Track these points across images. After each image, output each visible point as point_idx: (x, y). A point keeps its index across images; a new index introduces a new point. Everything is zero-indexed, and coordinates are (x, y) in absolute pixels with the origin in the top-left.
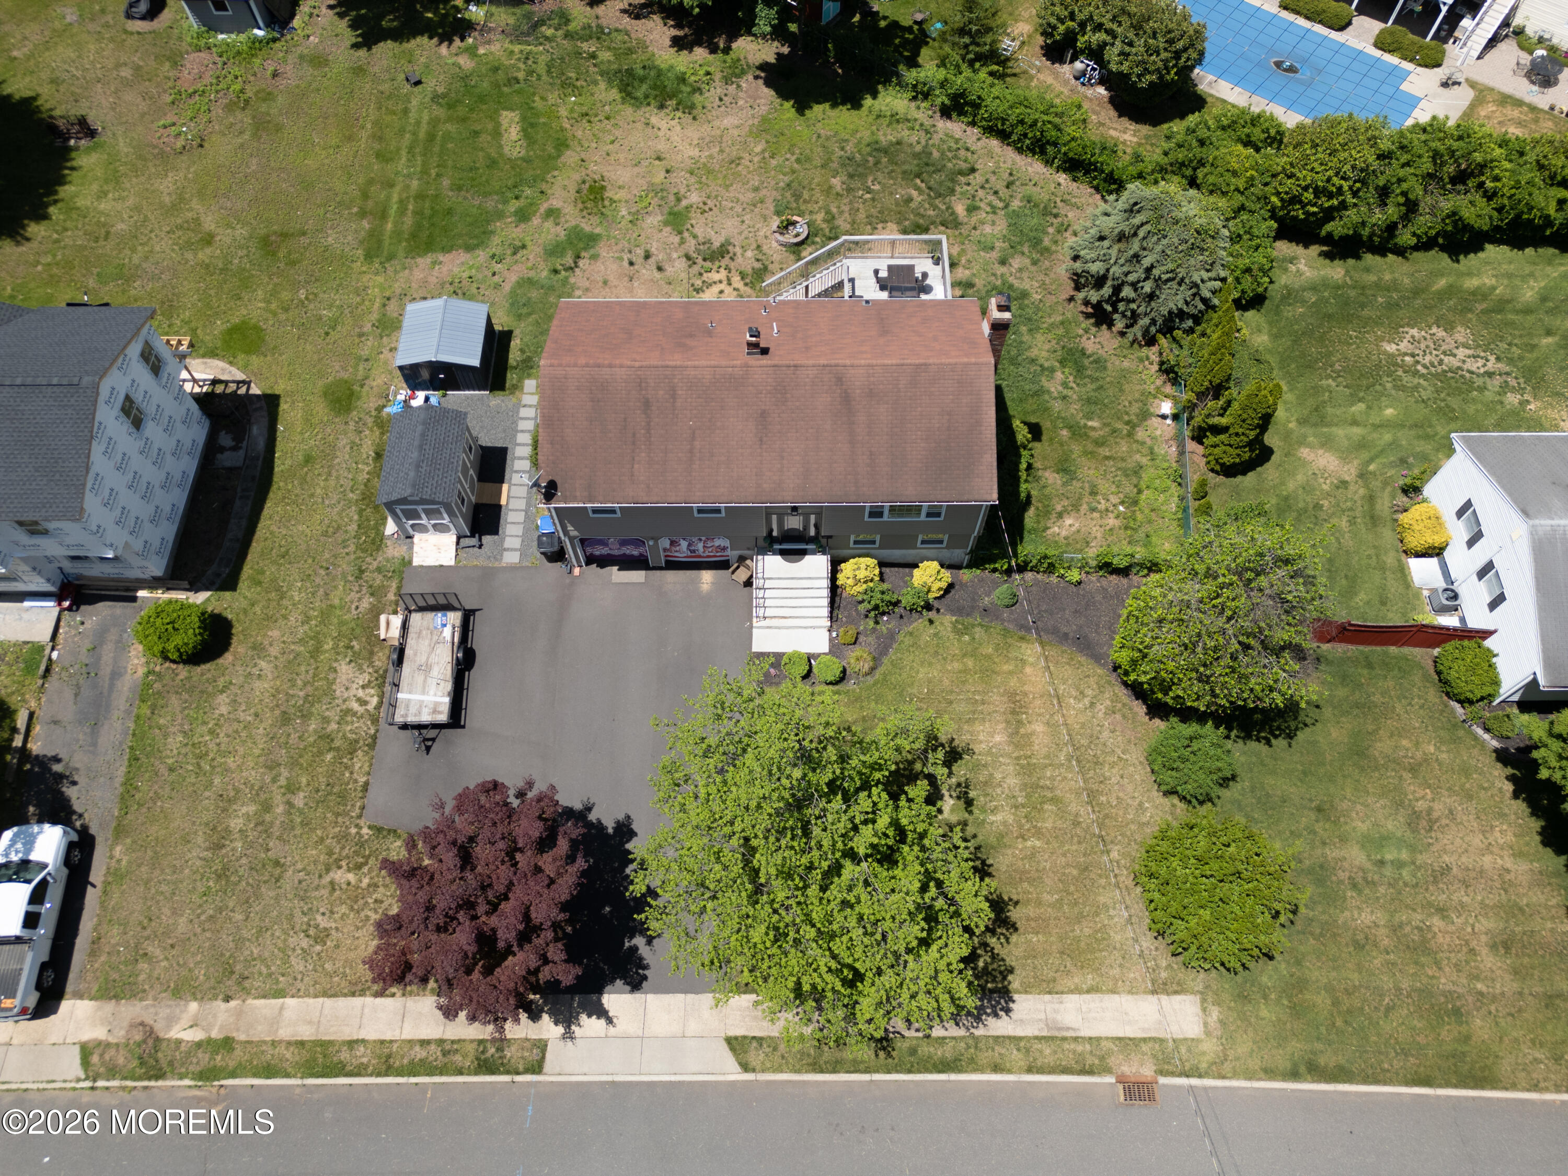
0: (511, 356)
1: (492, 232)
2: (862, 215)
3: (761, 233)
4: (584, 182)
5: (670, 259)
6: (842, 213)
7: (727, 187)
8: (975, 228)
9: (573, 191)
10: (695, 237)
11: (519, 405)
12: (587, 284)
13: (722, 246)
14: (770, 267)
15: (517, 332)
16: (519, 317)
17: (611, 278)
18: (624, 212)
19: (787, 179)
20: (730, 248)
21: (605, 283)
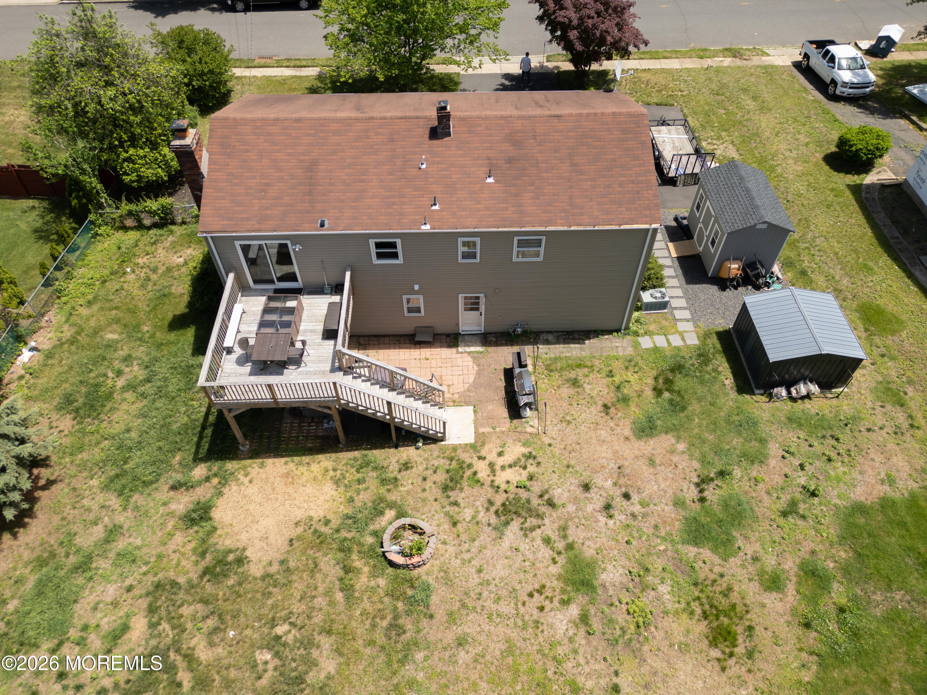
0: (726, 365)
1: (842, 539)
2: (298, 588)
3: (451, 549)
4: (750, 655)
5: (575, 500)
6: (328, 593)
7: (510, 650)
8: (129, 589)
9: (759, 630)
10: (547, 541)
11: (694, 319)
12: (676, 459)
13: (507, 523)
14: (437, 492)
15: (733, 394)
16: (739, 411)
17: (646, 471)
18: (663, 589)
19: (408, 671)
20: (494, 520)
21: (652, 462)
